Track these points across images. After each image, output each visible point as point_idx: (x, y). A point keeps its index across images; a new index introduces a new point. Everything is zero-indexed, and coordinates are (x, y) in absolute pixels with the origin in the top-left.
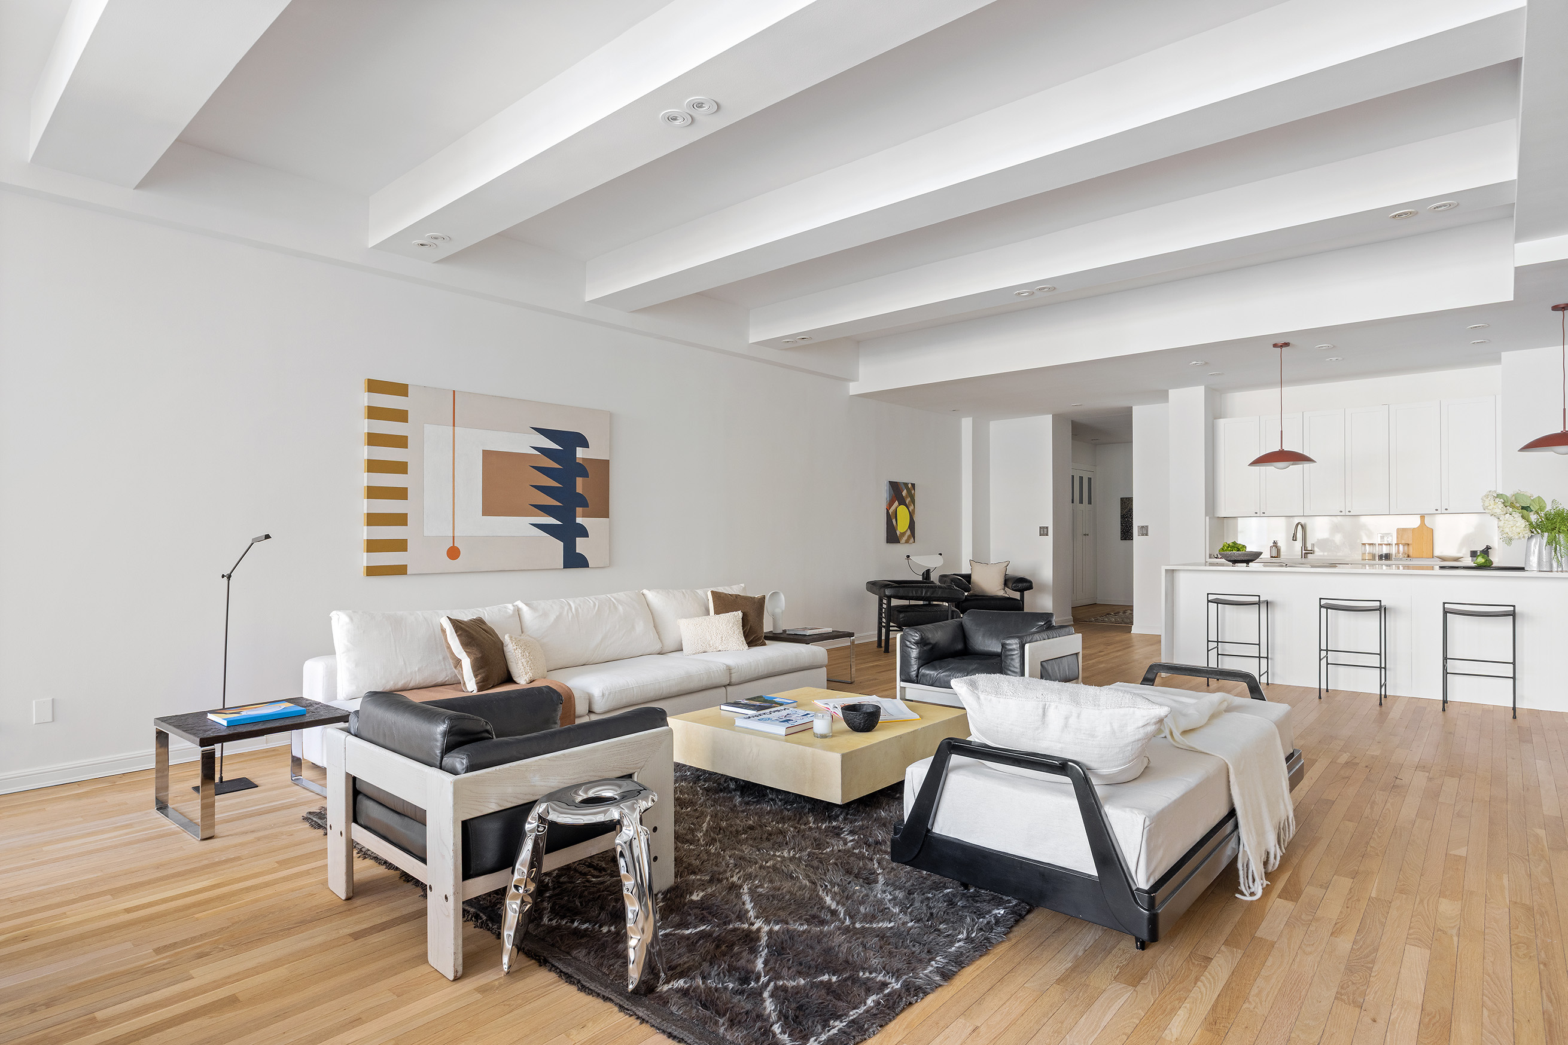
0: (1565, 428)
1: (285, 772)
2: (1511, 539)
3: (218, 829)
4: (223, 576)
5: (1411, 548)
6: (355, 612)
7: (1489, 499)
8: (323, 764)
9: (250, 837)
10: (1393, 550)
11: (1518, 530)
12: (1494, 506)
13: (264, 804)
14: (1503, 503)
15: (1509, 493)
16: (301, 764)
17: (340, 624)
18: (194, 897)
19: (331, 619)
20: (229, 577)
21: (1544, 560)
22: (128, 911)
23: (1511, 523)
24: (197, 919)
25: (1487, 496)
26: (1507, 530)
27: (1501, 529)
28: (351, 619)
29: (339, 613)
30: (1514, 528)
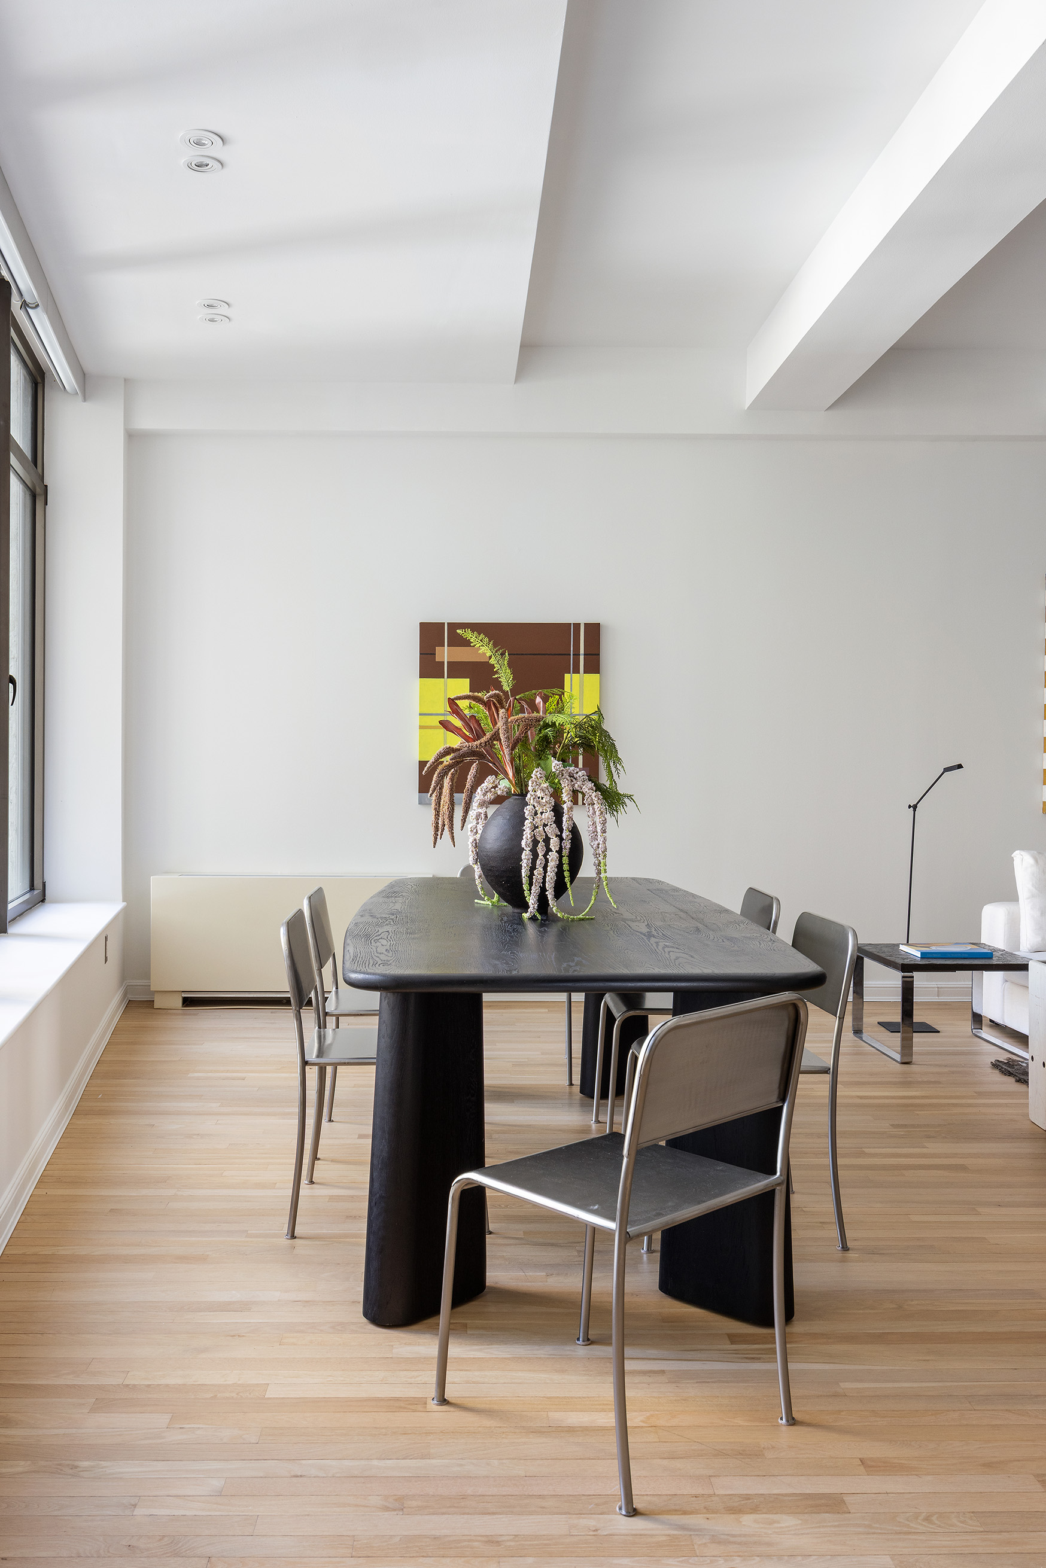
1: (967, 1025)
3: (915, 1058)
4: (910, 807)
6: (1040, 853)
8: (1004, 1021)
9: (946, 1070)
13: (950, 1047)
16: (981, 1021)
17: (1023, 864)
18: (911, 1100)
19: (1013, 860)
20: (915, 807)
22: (859, 1097)
24: (918, 1114)
28: (1036, 861)
29: (1023, 853)
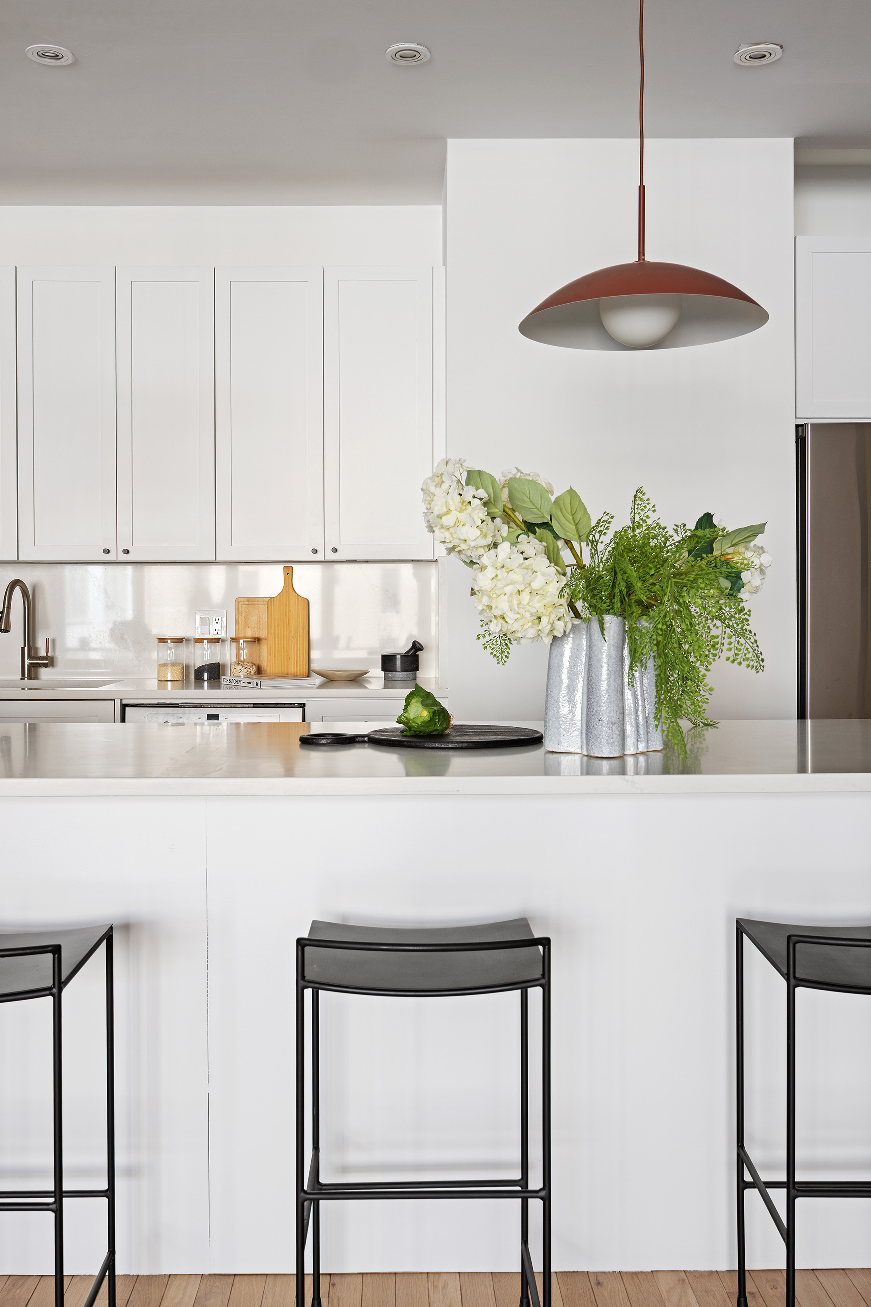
0: (642, 251)
2: (506, 639)
5: (264, 648)
7: (445, 486)
10: (226, 655)
11: (538, 605)
12: (462, 516)
14: (485, 504)
15: (499, 471)
21: (605, 718)
23: (517, 577)
25: (438, 478)
26: (502, 605)
27: (485, 600)
30: (525, 597)
